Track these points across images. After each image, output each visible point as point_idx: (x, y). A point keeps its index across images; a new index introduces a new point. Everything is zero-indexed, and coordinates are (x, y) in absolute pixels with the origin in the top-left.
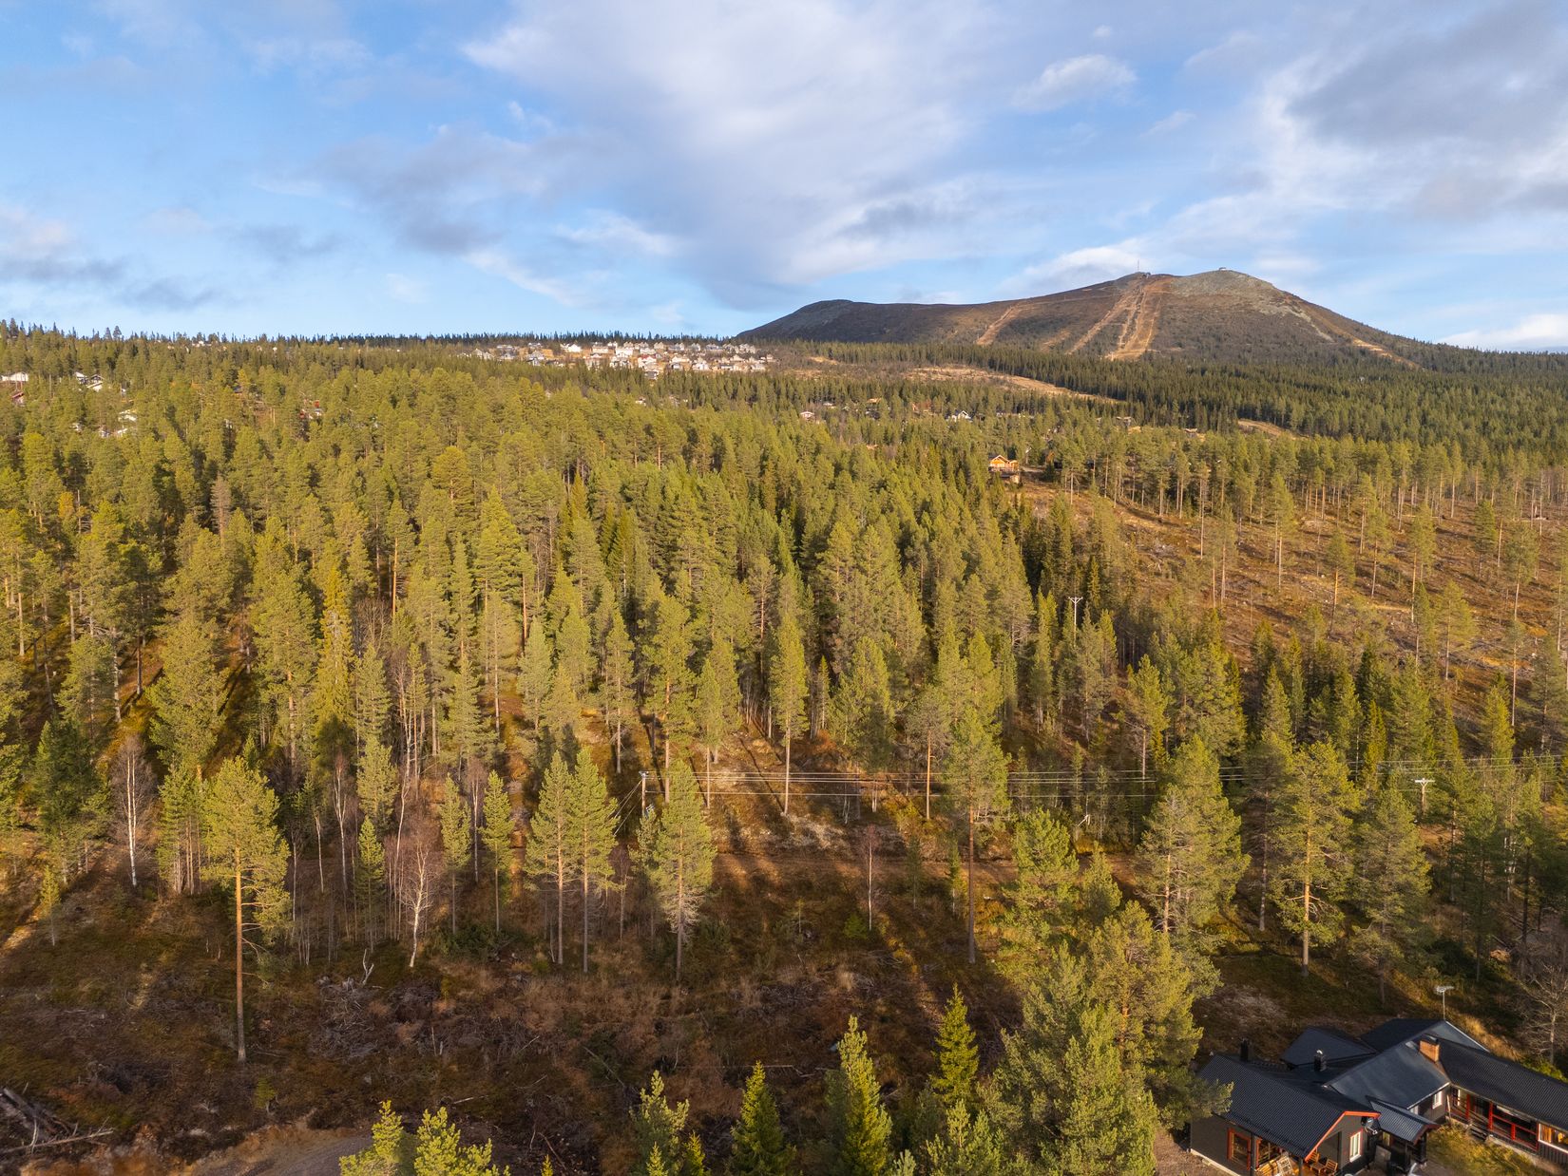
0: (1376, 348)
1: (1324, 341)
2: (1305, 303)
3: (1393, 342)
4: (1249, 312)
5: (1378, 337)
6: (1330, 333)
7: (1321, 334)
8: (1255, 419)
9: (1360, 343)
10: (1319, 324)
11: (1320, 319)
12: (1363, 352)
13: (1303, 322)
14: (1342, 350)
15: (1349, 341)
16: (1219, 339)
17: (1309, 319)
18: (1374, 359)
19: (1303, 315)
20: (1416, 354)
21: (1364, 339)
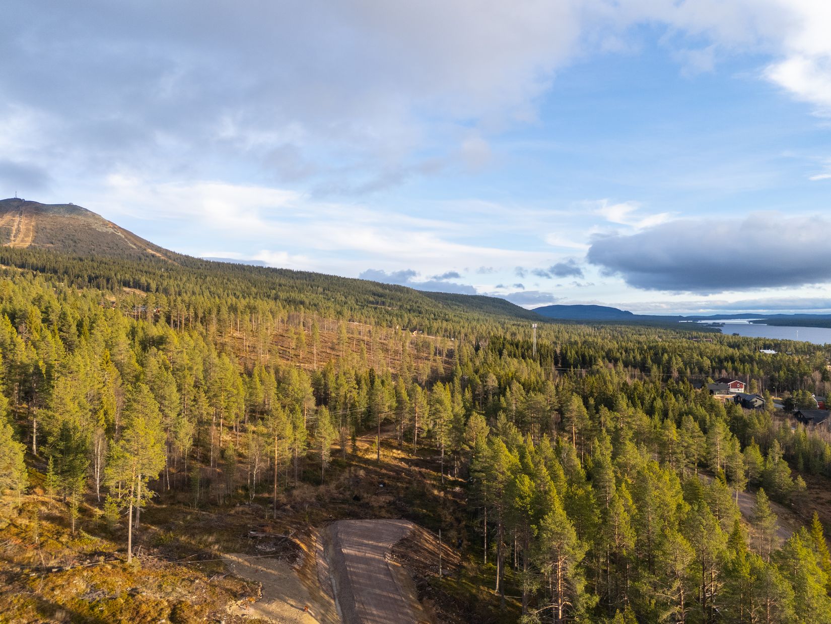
0: (158, 255)
1: (133, 248)
2: (120, 228)
3: (166, 252)
4: (90, 229)
5: (158, 249)
6: (135, 244)
7: (131, 245)
8: (129, 287)
9: (150, 251)
10: (129, 240)
11: (129, 237)
12: (153, 256)
13: (121, 238)
14: (143, 254)
15: (145, 250)
16: (75, 242)
17: (123, 237)
18: (159, 260)
19: (120, 234)
20: (177, 259)
21: (152, 249)
